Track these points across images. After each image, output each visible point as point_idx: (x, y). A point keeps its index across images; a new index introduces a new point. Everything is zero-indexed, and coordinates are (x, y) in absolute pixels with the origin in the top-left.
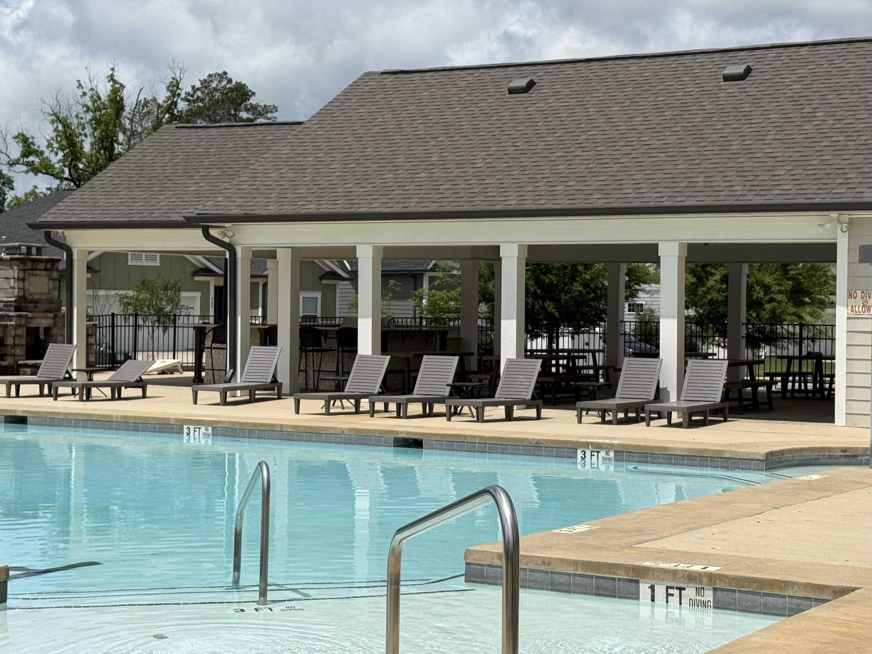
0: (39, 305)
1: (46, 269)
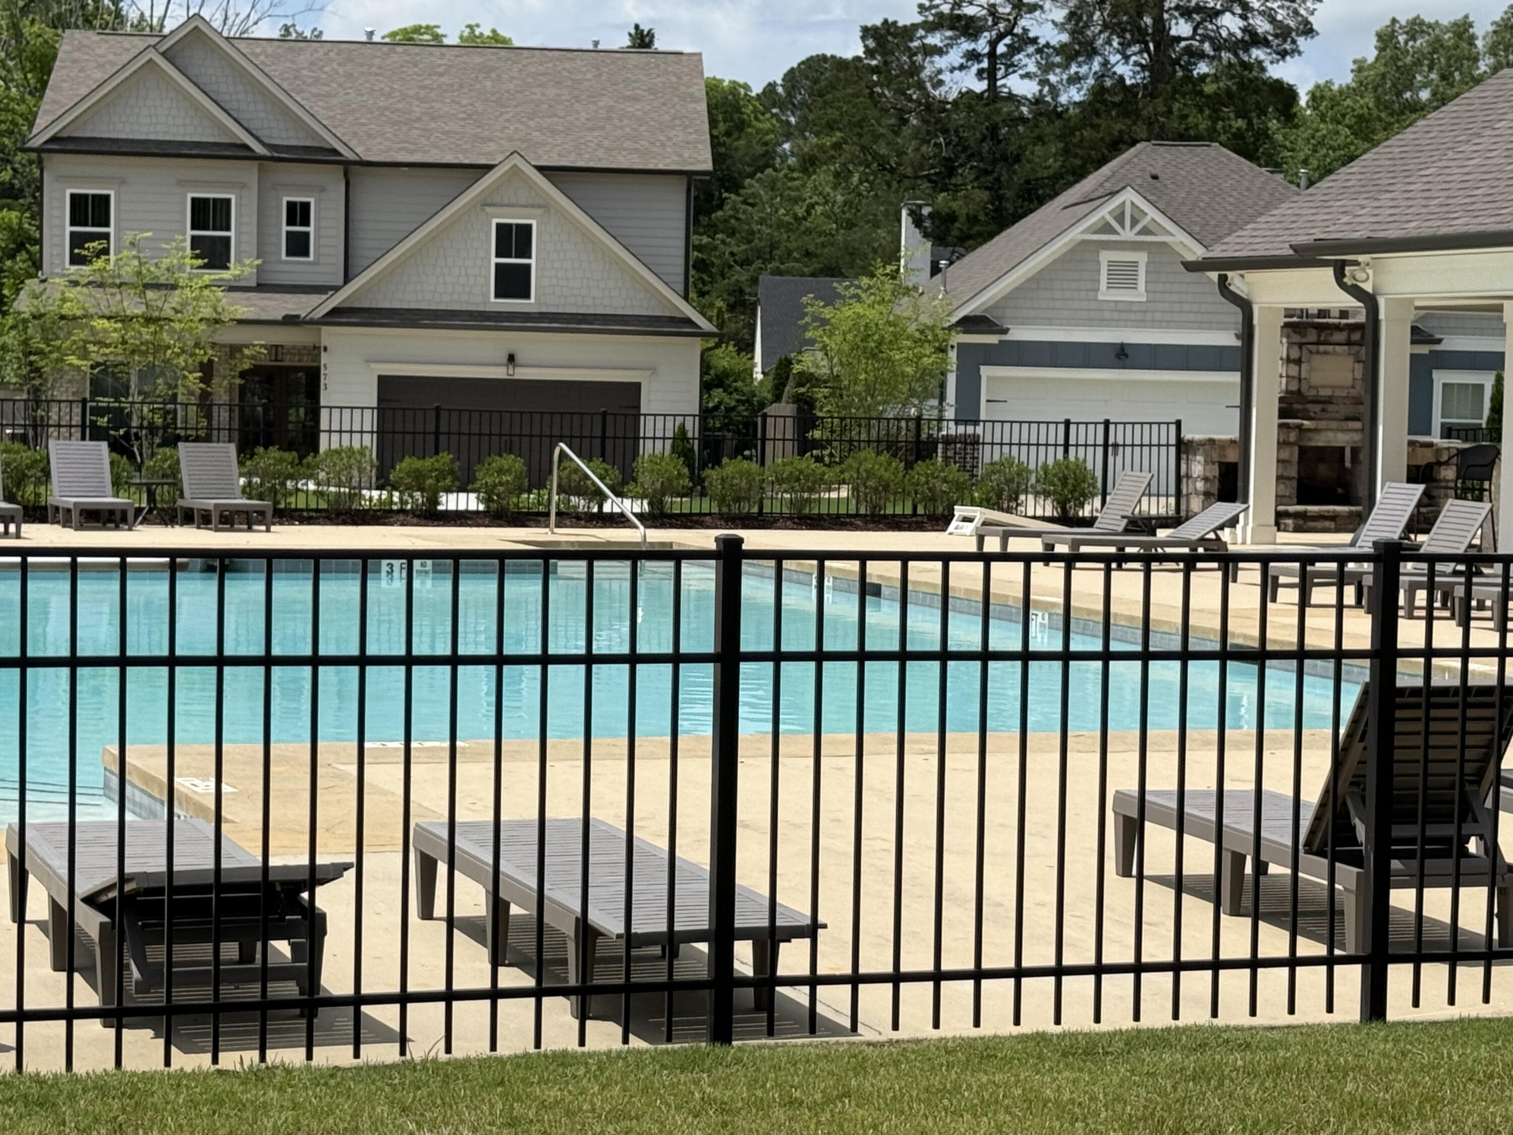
0: (1330, 408)
1: (1349, 343)
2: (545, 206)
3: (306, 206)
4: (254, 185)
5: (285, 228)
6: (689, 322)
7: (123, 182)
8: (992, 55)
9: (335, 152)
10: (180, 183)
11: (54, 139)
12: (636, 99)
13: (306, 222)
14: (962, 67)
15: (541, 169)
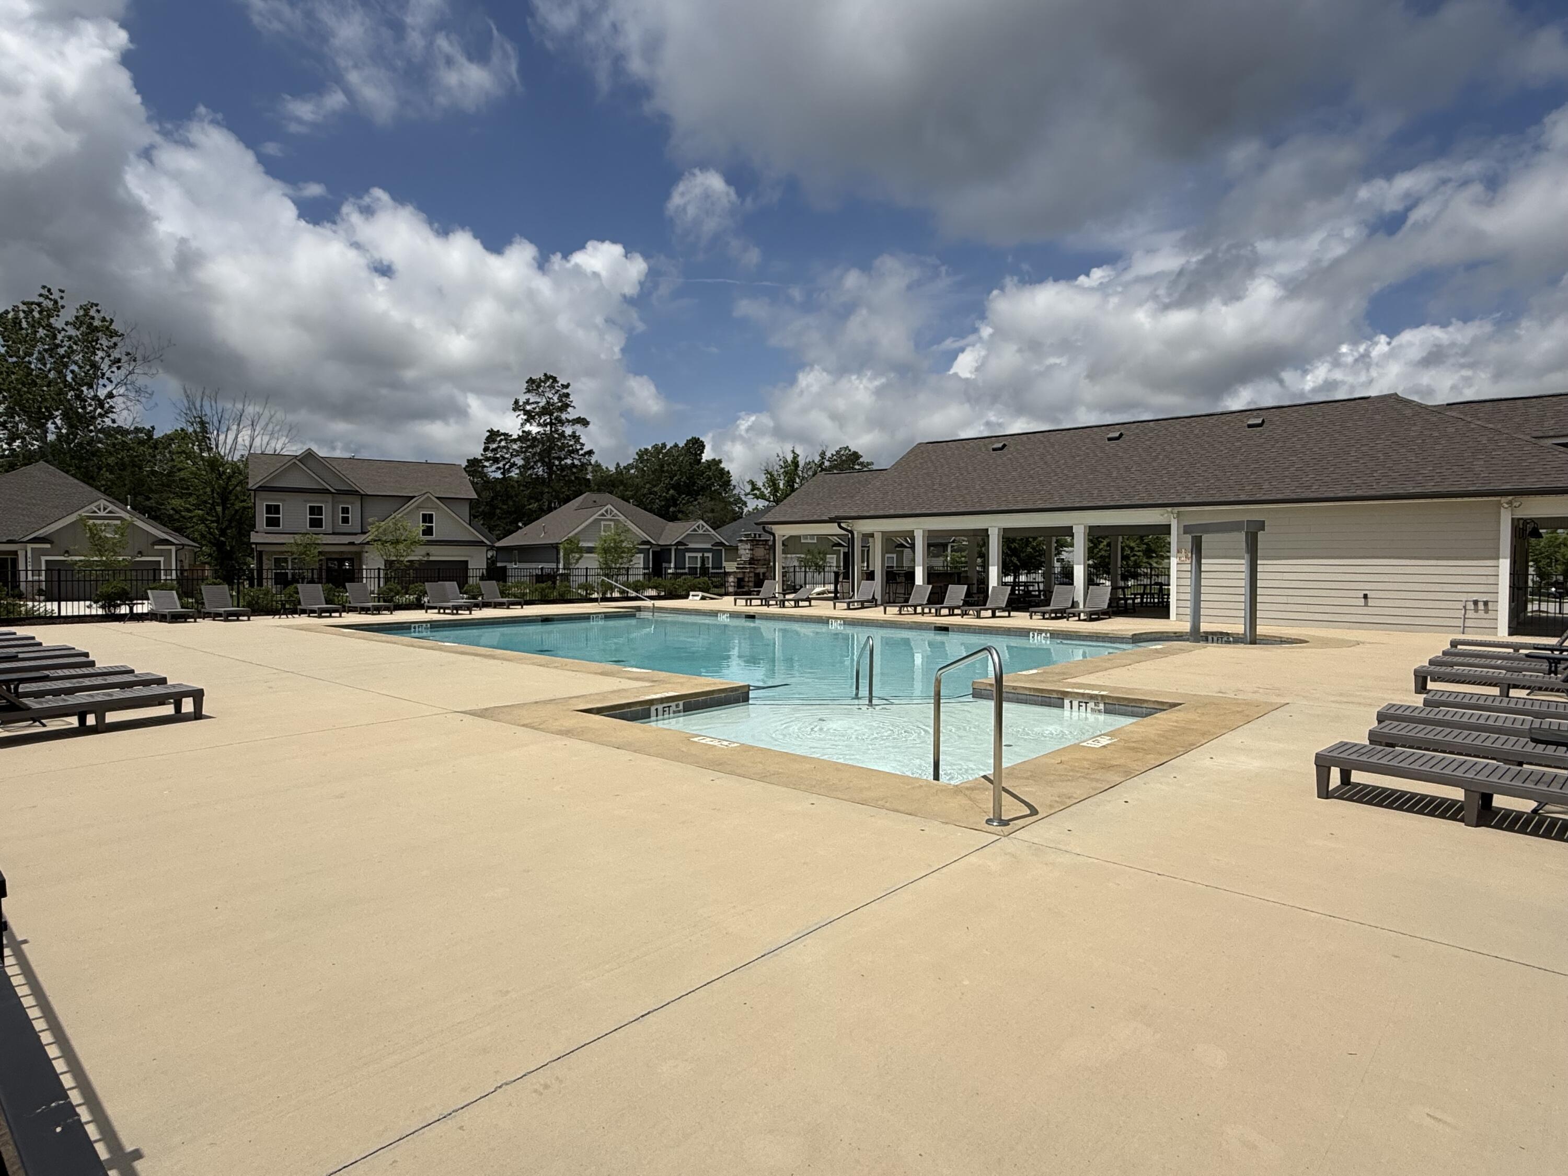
0: (760, 562)
1: (763, 545)
2: (437, 508)
3: (348, 508)
4: (331, 502)
5: (341, 515)
6: (483, 542)
7: (285, 500)
8: (504, 468)
9: (357, 491)
10: (305, 501)
11: (260, 487)
12: (446, 477)
13: (348, 513)
14: (495, 471)
15: (438, 498)
